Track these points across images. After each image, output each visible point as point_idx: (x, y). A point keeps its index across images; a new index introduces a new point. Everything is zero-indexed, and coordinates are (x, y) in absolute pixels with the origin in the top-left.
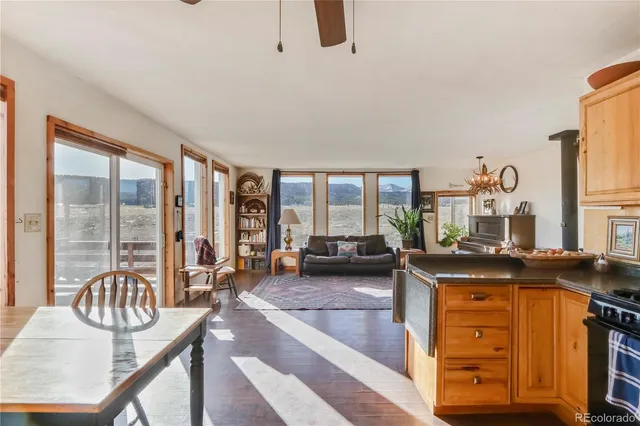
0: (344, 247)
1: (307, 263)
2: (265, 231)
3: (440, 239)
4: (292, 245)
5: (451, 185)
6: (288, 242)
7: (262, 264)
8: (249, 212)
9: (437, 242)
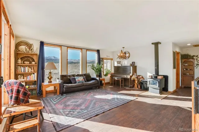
0: (79, 79)
1: (65, 88)
2: (36, 74)
3: (105, 74)
4: (52, 80)
5: (107, 56)
6: (50, 79)
7: (34, 92)
8: (24, 63)
9: (104, 75)
